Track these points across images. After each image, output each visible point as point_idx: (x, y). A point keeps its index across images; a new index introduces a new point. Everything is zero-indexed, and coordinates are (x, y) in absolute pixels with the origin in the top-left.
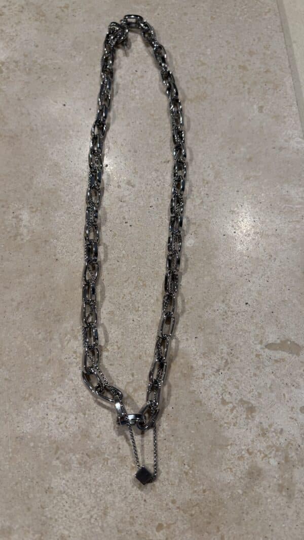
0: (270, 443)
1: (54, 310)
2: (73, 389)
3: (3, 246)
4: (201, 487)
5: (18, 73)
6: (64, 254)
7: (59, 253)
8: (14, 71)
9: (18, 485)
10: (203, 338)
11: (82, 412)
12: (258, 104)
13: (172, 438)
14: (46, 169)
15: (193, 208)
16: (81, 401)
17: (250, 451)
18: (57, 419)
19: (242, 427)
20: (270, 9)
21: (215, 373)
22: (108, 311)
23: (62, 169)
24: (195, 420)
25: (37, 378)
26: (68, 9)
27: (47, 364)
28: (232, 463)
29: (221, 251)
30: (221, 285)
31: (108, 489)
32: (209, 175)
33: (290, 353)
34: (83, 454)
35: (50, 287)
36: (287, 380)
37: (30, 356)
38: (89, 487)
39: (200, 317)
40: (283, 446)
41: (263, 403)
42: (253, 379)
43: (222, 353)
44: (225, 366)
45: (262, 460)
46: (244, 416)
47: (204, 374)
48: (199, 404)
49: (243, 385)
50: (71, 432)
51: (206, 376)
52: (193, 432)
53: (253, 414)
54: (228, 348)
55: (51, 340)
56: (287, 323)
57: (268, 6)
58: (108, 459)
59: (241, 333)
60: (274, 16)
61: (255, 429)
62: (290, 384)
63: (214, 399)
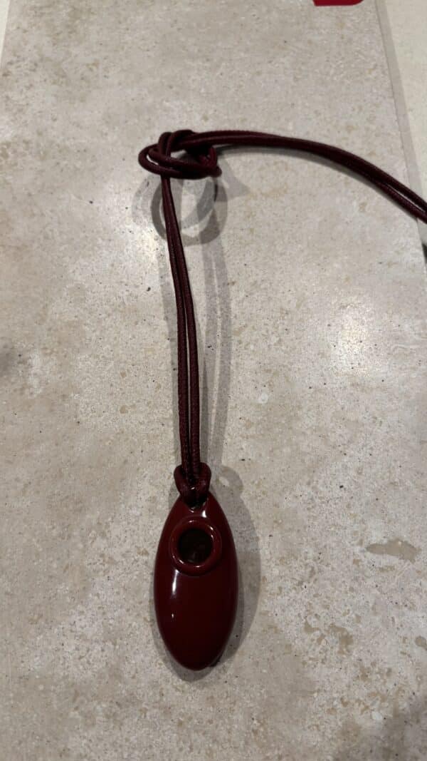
0: (373, 690)
1: (73, 495)
2: (99, 608)
3: (5, 403)
4: (276, 752)
5: (29, 158)
6: (88, 414)
7: (82, 414)
8: (25, 155)
9: (22, 745)
10: (280, 536)
11: (110, 640)
12: (359, 200)
13: (236, 680)
14: (65, 293)
15: (266, 349)
16: (110, 625)
17: (345, 700)
18: (77, 652)
19: (333, 665)
20: (376, 65)
21: (297, 587)
22: (149, 496)
23: (88, 293)
24: (268, 655)
25: (51, 591)
26: (97, 68)
27: (65, 571)
28: (319, 718)
29: (305, 410)
30: (307, 459)
31: (146, 753)
32: (289, 302)
33: (400, 559)
34: (111, 702)
35: (69, 461)
36: (397, 597)
37: (40, 560)
38: (120, 750)
39: (276, 505)
40: (391, 694)
41: (364, 630)
42: (349, 595)
43: (306, 559)
44: (311, 577)
45: (362, 714)
46: (337, 649)
47: (280, 588)
48: (274, 630)
49: (335, 604)
50: (95, 670)
51: (283, 590)
52: (264, 671)
53: (350, 646)
54: (315, 551)
55: (69, 537)
56: (398, 515)
57: (375, 60)
58: (146, 710)
59: (332, 529)
60: (382, 75)
61: (353, 668)
62: (401, 604)
63: (294, 623)
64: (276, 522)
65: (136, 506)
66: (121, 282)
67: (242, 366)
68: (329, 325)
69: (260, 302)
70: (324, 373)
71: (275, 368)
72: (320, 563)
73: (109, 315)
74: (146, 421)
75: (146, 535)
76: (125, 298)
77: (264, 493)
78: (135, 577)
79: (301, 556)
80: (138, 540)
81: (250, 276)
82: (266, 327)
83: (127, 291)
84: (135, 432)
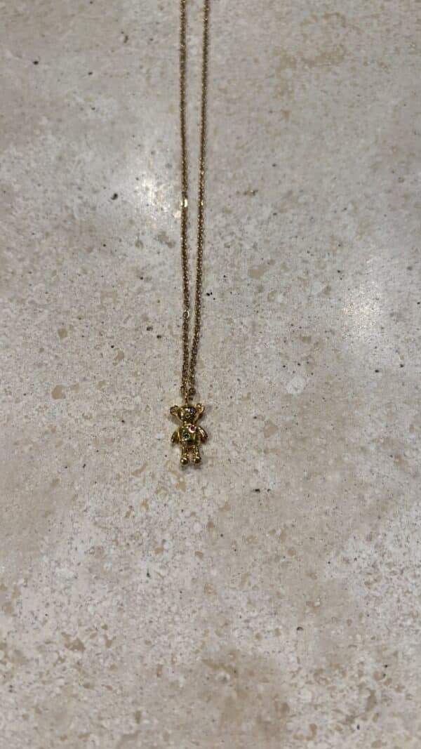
64: (308, 603)
65: (69, 560)
66: (72, 184)
67: (262, 330)
68: (410, 268)
69: (295, 224)
70: (402, 347)
71: (319, 334)
72: (386, 684)
73: (48, 235)
74: (95, 414)
75: (81, 614)
76: (75, 208)
77: (291, 552)
78: (58, 690)
79: (352, 669)
80: (68, 622)
81: (280, 182)
82: (305, 265)
83: (80, 198)
84: (75, 431)
